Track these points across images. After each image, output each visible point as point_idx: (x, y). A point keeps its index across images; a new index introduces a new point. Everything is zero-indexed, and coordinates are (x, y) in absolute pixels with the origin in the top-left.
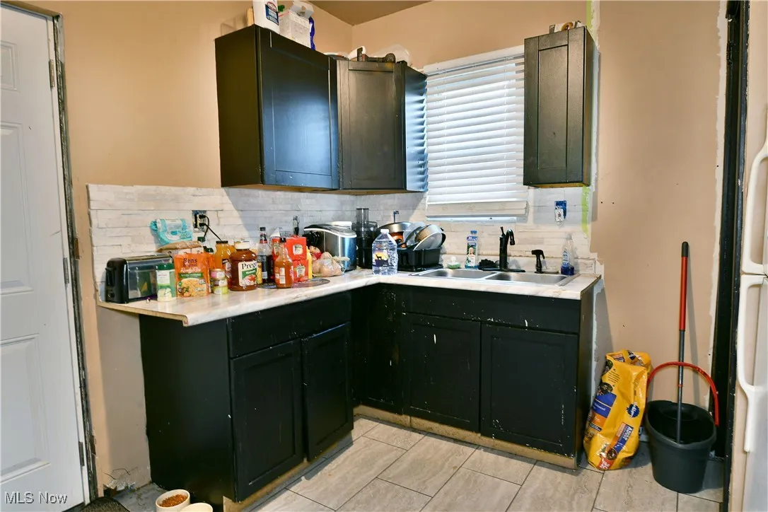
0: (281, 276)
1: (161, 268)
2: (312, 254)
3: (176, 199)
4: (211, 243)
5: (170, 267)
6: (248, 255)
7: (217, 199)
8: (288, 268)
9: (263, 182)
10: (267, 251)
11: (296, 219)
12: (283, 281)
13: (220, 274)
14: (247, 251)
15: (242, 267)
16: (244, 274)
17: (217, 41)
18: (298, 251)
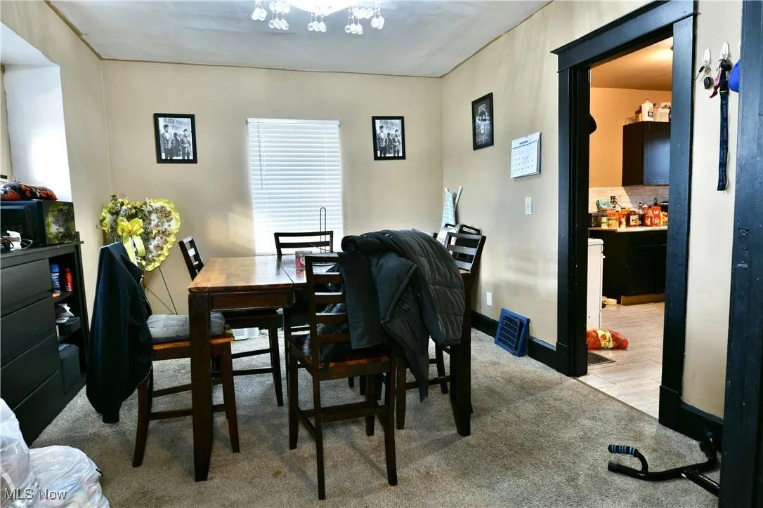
0: (648, 222)
1: (603, 216)
2: (664, 215)
3: (605, 192)
4: (618, 208)
5: (606, 216)
6: (635, 213)
7: (620, 192)
8: (651, 218)
9: (642, 184)
10: (641, 212)
11: (656, 199)
12: (649, 224)
13: (623, 220)
14: (634, 212)
15: (632, 218)
16: (633, 220)
17: (624, 126)
18: (657, 212)
